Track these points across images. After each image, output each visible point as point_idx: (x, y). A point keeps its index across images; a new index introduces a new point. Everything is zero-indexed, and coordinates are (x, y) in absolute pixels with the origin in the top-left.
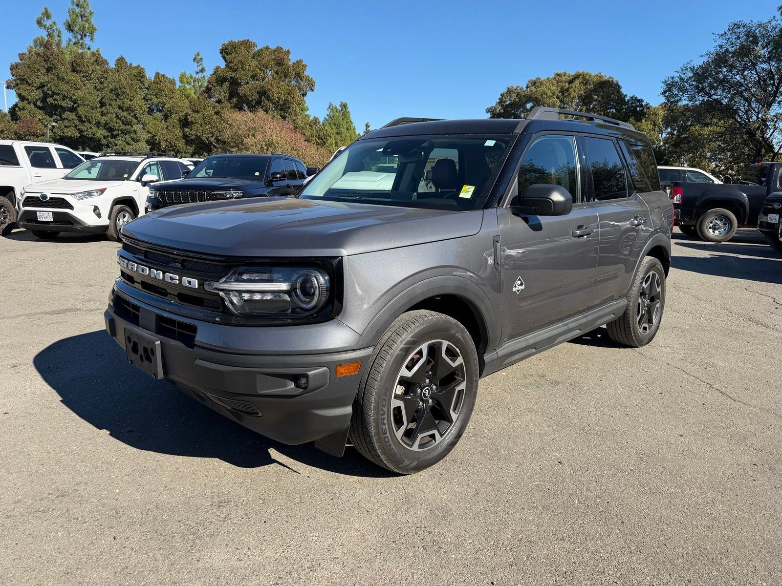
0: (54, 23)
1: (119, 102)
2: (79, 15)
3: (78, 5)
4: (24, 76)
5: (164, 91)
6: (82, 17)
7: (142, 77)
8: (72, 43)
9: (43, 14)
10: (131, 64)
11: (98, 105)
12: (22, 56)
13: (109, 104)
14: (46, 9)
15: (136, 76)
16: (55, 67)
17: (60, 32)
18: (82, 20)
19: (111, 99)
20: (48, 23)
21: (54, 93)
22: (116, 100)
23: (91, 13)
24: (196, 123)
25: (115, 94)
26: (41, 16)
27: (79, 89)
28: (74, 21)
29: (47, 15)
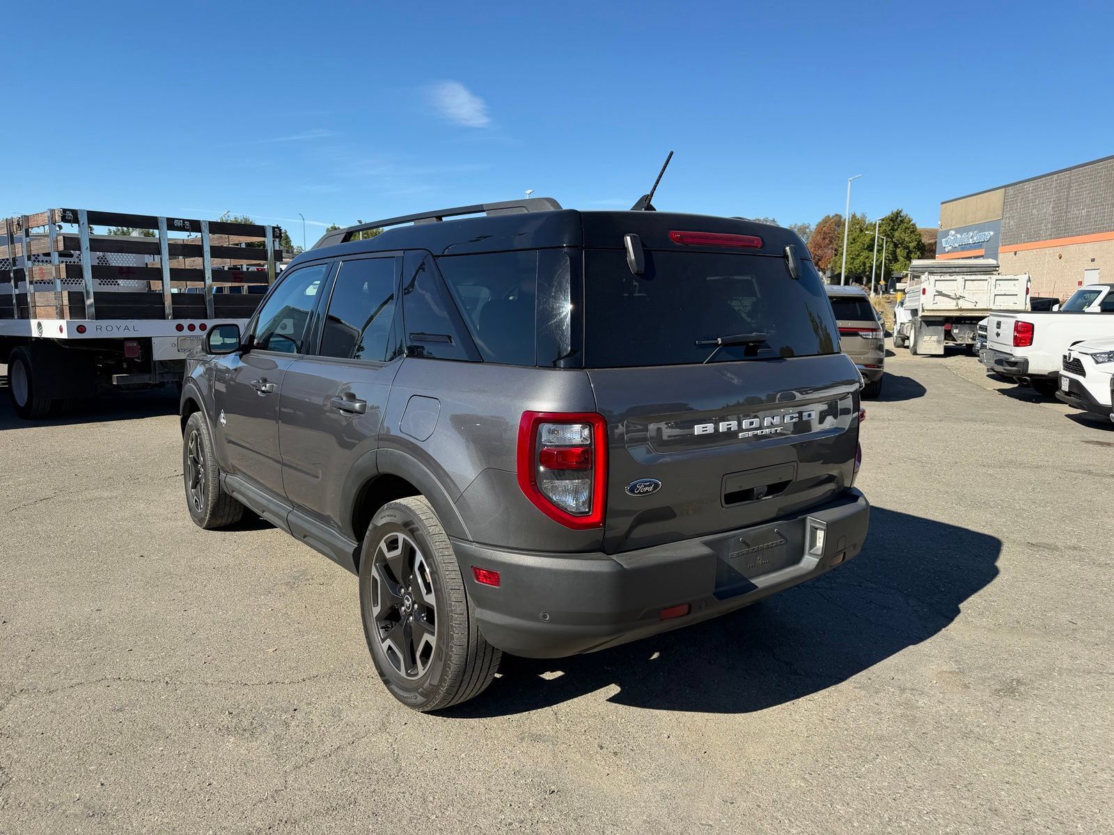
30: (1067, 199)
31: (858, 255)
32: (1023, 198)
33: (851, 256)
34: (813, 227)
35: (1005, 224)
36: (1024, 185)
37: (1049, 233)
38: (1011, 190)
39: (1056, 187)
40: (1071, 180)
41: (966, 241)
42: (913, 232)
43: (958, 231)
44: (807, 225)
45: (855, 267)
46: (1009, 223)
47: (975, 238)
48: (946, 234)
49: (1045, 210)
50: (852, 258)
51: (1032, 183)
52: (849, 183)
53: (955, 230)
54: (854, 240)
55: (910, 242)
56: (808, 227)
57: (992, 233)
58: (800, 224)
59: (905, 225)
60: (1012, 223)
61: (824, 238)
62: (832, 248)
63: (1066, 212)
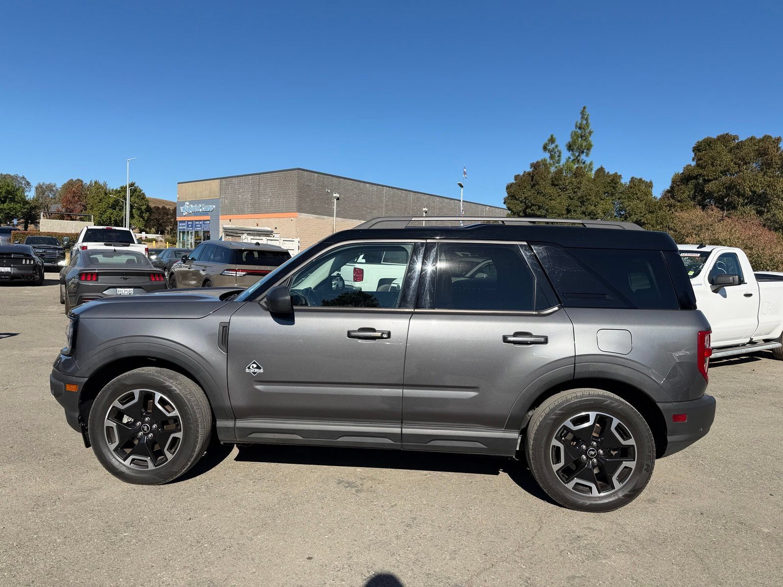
0: (556, 146)
1: (583, 208)
2: (579, 136)
3: (580, 128)
4: (513, 193)
5: (636, 194)
6: (582, 136)
7: (615, 184)
8: (571, 160)
9: (549, 140)
10: (608, 173)
11: (564, 212)
12: (516, 177)
13: (574, 211)
14: (552, 136)
15: (610, 183)
16: (537, 184)
17: (560, 153)
18: (582, 139)
19: (577, 206)
20: (551, 147)
21: (532, 205)
22: (581, 207)
23: (590, 133)
24: (648, 223)
25: (581, 202)
26: (547, 142)
27: (553, 200)
28: (574, 142)
29: (552, 140)
30: (258, 191)
31: (105, 212)
32: (232, 187)
33: (100, 212)
34: (59, 186)
35: (222, 201)
36: (232, 179)
37: (249, 210)
38: (224, 181)
39: (251, 183)
40: (260, 180)
41: (197, 210)
42: (143, 199)
43: (191, 202)
44: (53, 184)
45: (103, 220)
46: (225, 201)
47: (203, 209)
48: (183, 204)
49: (246, 196)
50: (100, 214)
51: (236, 179)
52: (128, 162)
53: (189, 202)
54: (100, 200)
55: (141, 206)
56: (55, 186)
57: (214, 206)
58: (47, 183)
59: (138, 193)
60: (226, 201)
61: (74, 197)
62: (80, 204)
63: (258, 199)
